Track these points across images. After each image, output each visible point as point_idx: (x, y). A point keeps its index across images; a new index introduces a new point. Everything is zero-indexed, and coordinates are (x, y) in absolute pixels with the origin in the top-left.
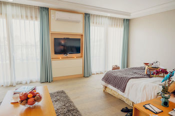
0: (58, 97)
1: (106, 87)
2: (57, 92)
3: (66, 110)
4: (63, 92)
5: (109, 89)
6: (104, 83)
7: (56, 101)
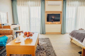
0: (45, 40)
1: (72, 39)
2: (46, 38)
3: (47, 45)
4: (48, 38)
5: (74, 40)
6: (70, 36)
7: (44, 41)
